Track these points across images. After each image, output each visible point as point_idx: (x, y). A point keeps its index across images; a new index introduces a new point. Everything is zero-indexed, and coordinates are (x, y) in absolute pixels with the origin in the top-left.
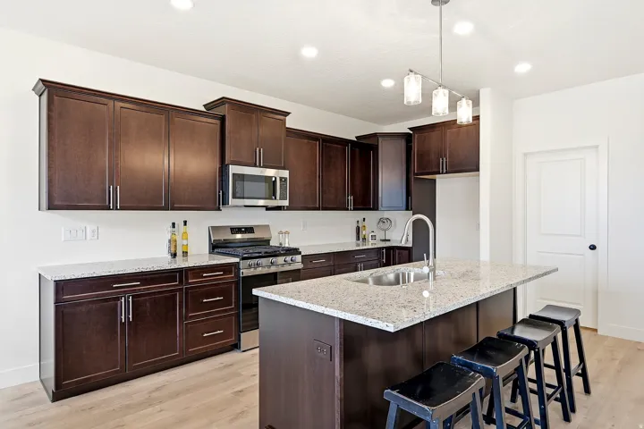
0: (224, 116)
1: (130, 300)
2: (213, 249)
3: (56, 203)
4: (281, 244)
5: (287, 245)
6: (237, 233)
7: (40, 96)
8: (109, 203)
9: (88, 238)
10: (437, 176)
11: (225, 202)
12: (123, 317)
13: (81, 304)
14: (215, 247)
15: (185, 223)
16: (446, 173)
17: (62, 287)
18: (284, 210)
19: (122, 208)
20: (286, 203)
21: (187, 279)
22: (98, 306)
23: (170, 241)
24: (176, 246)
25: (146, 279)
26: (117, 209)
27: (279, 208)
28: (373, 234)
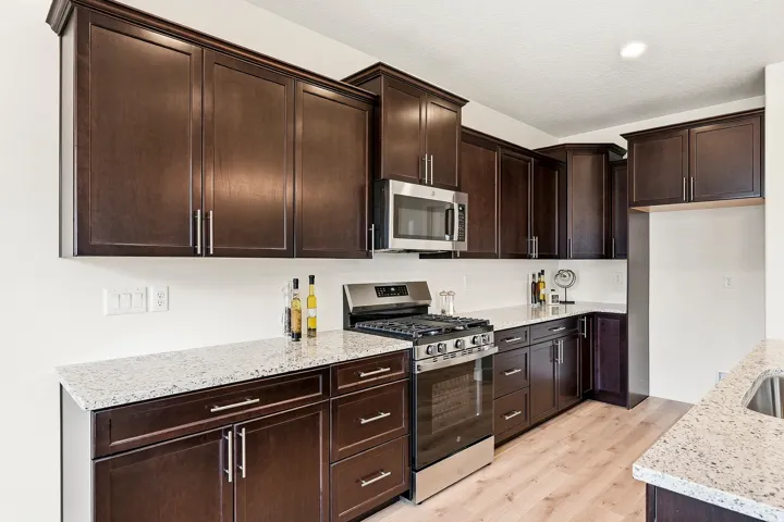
0: (378, 97)
1: (243, 435)
2: (353, 322)
3: (95, 242)
4: (443, 312)
5: (451, 313)
6: (384, 295)
7: (62, 34)
8: (195, 243)
9: (151, 308)
10: (652, 207)
11: (381, 243)
12: (230, 472)
13: (146, 455)
14: (356, 319)
15: (312, 279)
16: (694, 201)
17: (107, 423)
18: (456, 257)
19: (217, 254)
20: (464, 247)
21: (335, 386)
22: (181, 452)
23: (289, 312)
24: (300, 320)
25: (268, 391)
26: (208, 255)
27: (447, 255)
28: (554, 293)
